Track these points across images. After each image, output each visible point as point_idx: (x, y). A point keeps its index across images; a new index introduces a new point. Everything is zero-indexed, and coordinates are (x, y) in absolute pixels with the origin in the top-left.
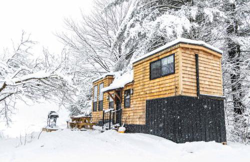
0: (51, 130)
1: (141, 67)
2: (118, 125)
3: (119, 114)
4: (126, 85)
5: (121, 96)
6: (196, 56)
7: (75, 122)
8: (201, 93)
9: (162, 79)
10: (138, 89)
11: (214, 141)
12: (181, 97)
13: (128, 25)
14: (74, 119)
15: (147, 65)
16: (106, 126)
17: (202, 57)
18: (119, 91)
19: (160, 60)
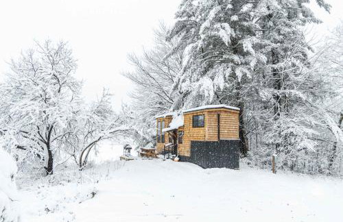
0: (129, 160)
1: (188, 117)
2: (175, 155)
3: (176, 147)
4: (179, 128)
5: (176, 135)
6: (219, 115)
7: (144, 153)
8: (221, 139)
9: (198, 129)
10: (186, 132)
11: (225, 168)
12: (207, 142)
13: (181, 80)
14: (143, 150)
15: (191, 116)
16: (166, 156)
17: (223, 115)
18: (175, 131)
19: (197, 116)
